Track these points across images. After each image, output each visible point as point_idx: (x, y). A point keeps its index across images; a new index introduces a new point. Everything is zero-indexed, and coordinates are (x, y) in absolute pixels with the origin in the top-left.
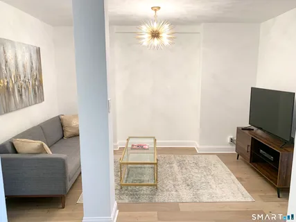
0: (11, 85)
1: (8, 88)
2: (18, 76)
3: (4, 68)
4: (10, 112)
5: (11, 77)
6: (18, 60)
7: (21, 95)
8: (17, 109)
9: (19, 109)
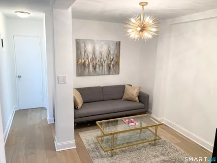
0: (87, 63)
1: (84, 64)
2: (94, 59)
3: (83, 54)
4: (83, 76)
5: (88, 59)
6: (96, 49)
7: (95, 69)
8: (90, 75)
9: (92, 75)
